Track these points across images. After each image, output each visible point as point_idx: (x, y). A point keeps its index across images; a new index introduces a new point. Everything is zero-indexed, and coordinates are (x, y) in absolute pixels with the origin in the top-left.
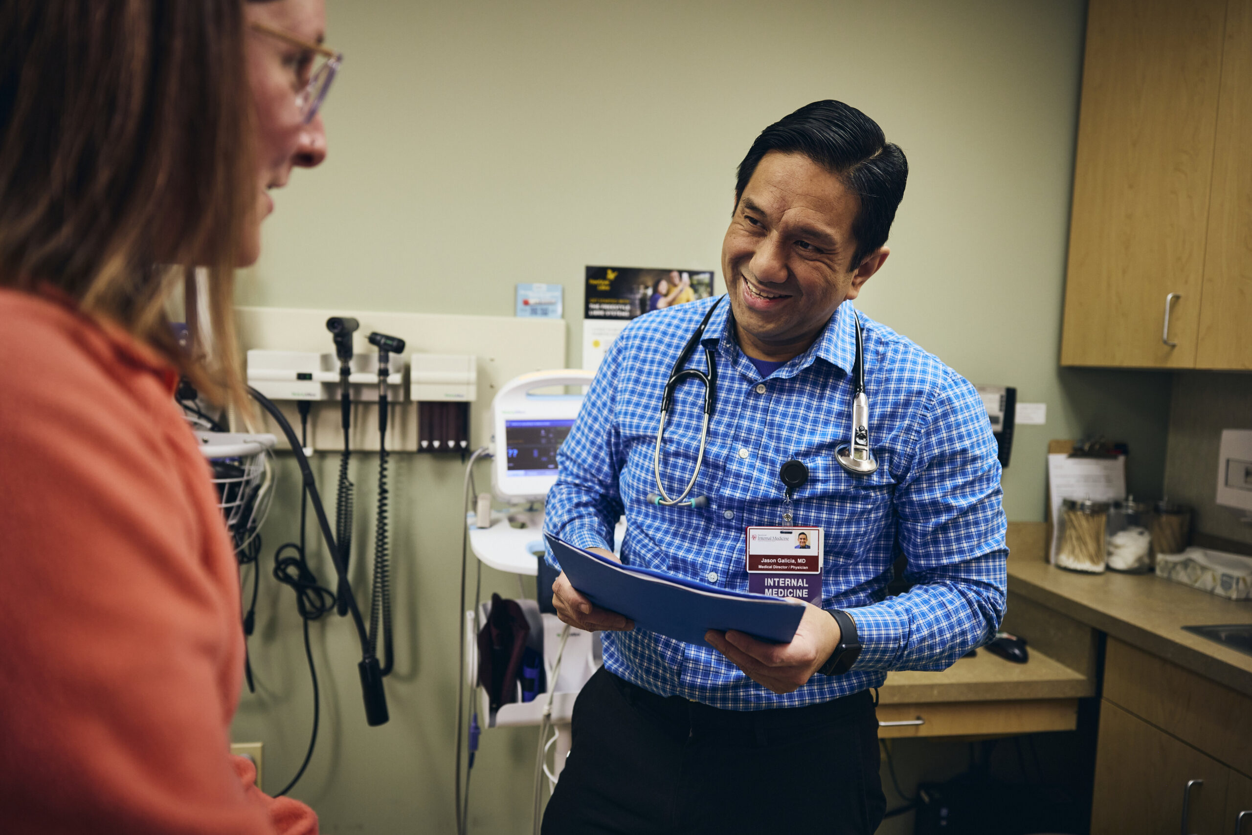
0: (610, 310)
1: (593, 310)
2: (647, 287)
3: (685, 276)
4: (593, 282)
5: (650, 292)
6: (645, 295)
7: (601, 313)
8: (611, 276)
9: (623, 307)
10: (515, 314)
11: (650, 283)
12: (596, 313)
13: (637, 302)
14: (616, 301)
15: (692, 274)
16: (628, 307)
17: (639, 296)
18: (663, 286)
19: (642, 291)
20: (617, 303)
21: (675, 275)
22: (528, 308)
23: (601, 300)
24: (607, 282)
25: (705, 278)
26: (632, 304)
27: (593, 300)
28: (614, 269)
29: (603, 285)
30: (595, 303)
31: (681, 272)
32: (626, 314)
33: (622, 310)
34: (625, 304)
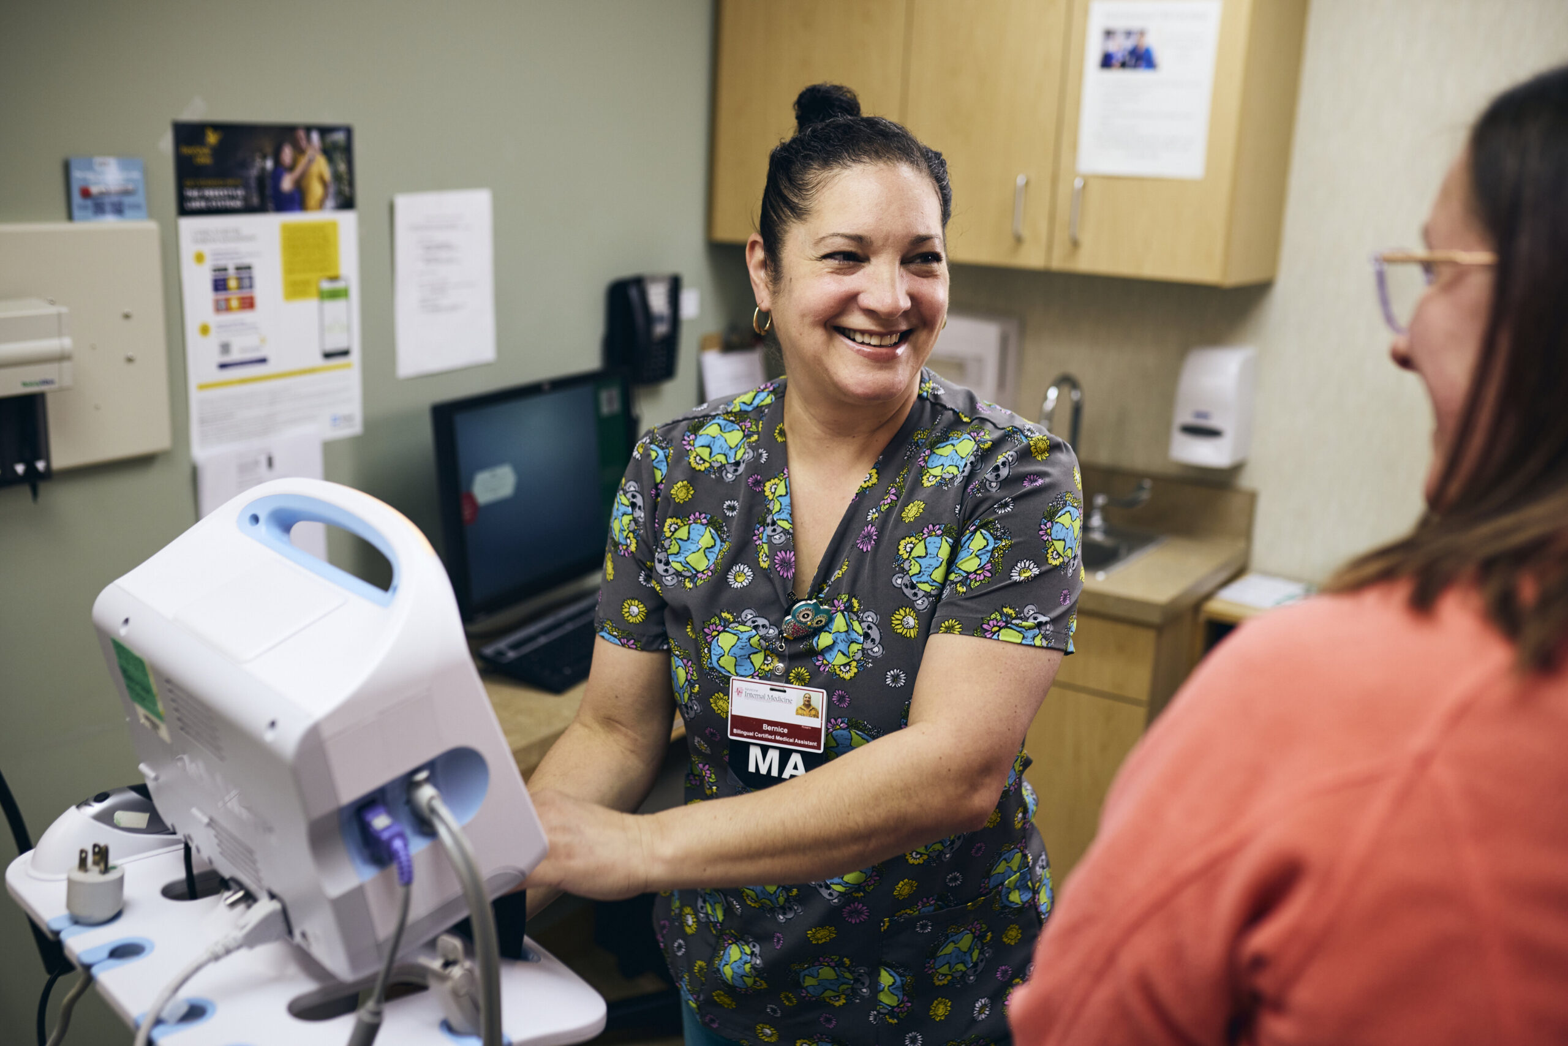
0: (215, 198)
1: (191, 199)
2: (264, 157)
3: (315, 137)
4: (186, 151)
5: (269, 164)
6: (263, 169)
7: (202, 204)
8: (212, 138)
9: (231, 192)
10: (70, 217)
11: (269, 149)
12: (196, 205)
13: (253, 183)
14: (221, 183)
15: (325, 131)
16: (240, 193)
17: (254, 172)
18: (287, 154)
19: (258, 163)
20: (224, 186)
21: (301, 134)
22: (89, 203)
23: (203, 182)
24: (206, 151)
25: (339, 137)
26: (246, 186)
27: (188, 183)
28: (217, 127)
29: (203, 157)
30: (193, 187)
31: (308, 129)
32: (238, 204)
33: (232, 198)
34: (236, 187)
